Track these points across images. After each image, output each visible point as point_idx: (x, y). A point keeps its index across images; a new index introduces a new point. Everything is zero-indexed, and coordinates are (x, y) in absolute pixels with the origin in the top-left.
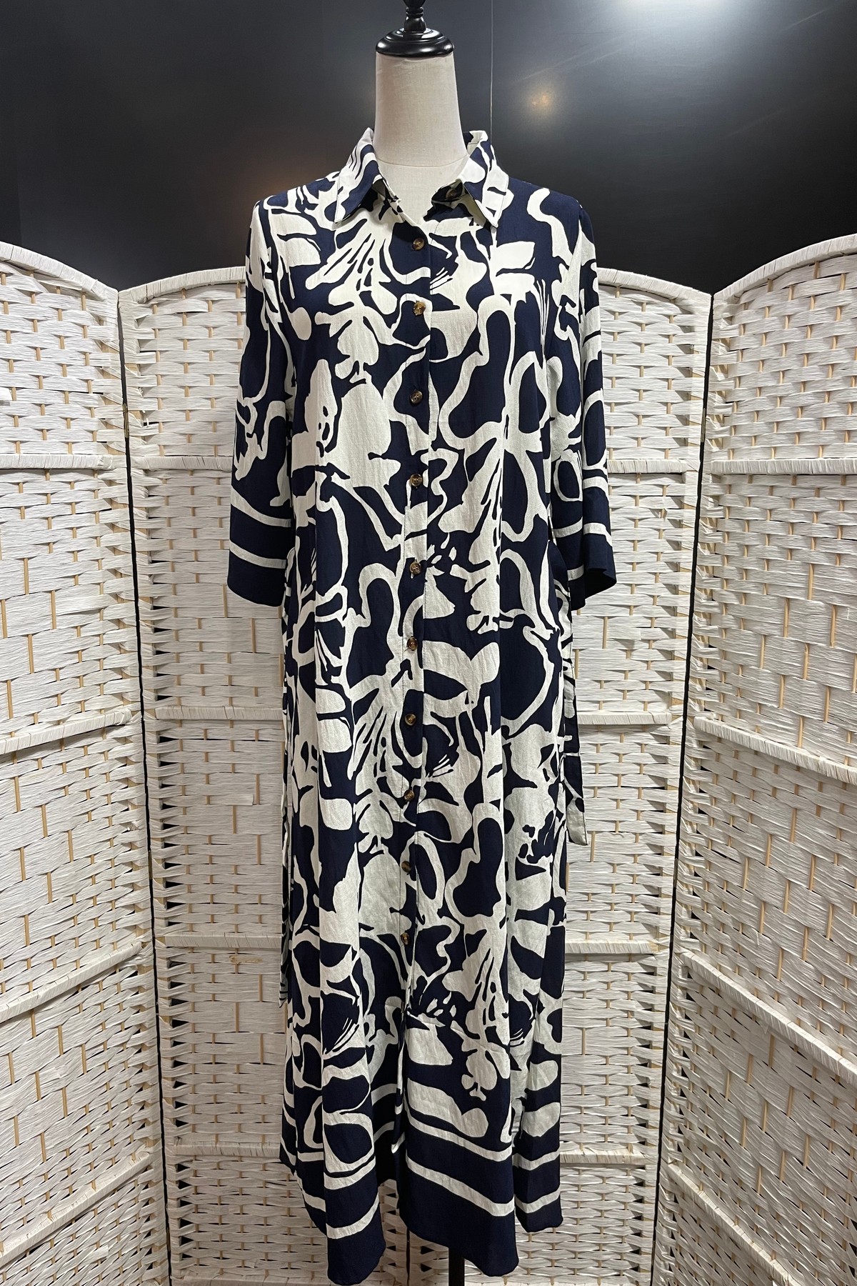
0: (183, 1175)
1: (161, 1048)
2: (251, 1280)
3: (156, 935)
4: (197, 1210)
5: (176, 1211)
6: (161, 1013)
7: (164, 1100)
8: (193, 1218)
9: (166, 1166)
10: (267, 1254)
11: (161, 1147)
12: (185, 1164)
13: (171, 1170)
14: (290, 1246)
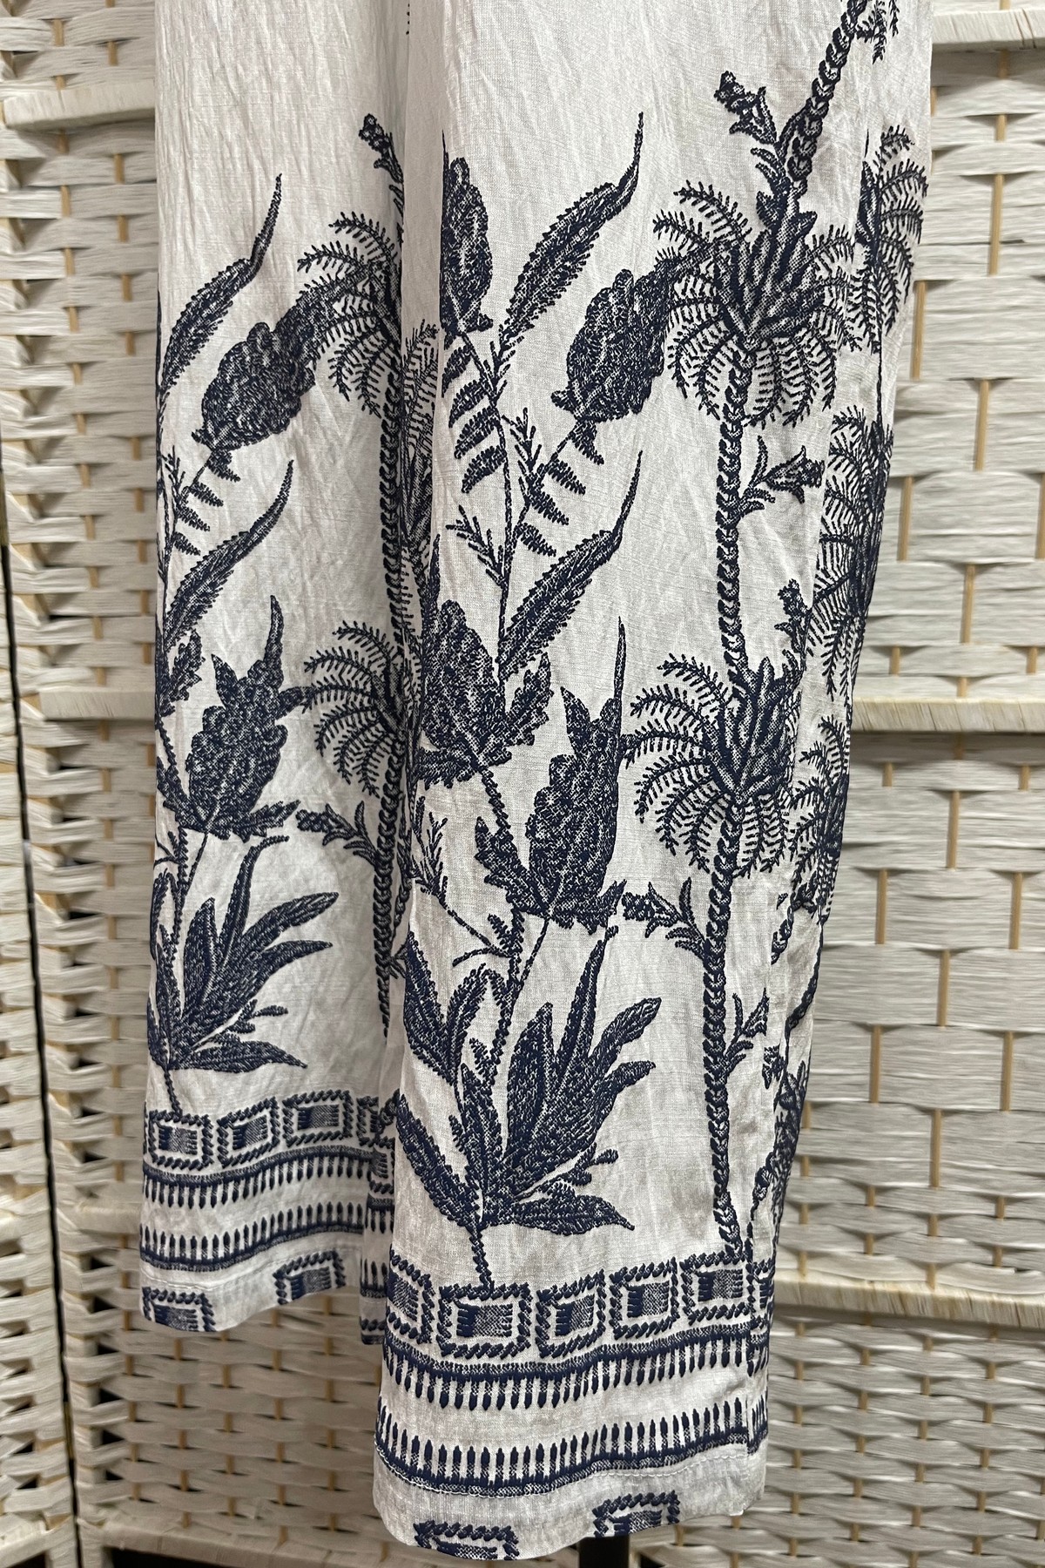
0: (98, 1281)
1: (42, 972)
2: (247, 1546)
3: (23, 688)
4: (132, 1366)
5: (85, 1365)
6: (37, 886)
7: (51, 1098)
8: (125, 1388)
9: (61, 1254)
10: (283, 1489)
11: (45, 1207)
12: (105, 1259)
13: (69, 1264)
14: (334, 1476)
